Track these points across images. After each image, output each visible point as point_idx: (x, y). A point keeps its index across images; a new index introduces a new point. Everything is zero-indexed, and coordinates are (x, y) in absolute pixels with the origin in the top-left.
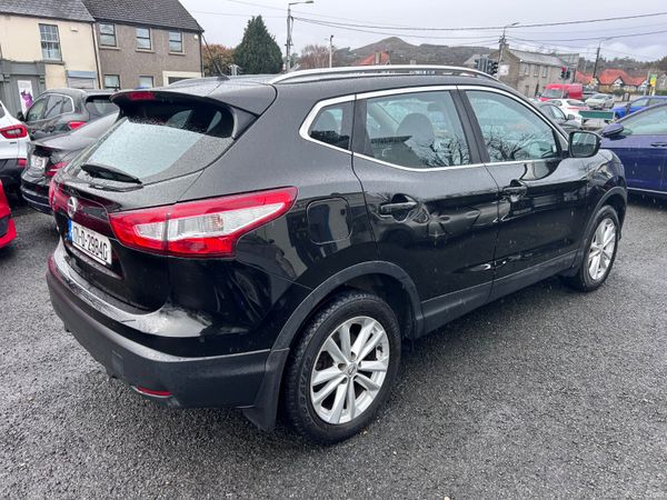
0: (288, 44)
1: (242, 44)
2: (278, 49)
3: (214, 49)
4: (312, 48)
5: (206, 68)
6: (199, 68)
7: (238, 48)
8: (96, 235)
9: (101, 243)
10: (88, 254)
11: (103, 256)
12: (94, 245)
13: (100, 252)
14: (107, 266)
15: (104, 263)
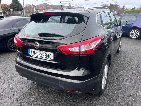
0: (23, 4)
1: (12, 4)
2: (21, 5)
3: (4, 5)
4: (27, 5)
5: (3, 9)
6: (1, 9)
7: (10, 5)
8: (46, 52)
9: (48, 54)
10: (40, 58)
11: (49, 58)
12: (44, 55)
13: (47, 57)
14: (51, 60)
15: (50, 60)
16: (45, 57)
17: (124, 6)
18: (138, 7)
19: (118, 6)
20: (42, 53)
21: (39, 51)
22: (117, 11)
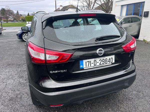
8: (106, 57)
9: (110, 58)
10: (99, 66)
11: (110, 63)
12: (104, 62)
13: (108, 62)
14: (113, 64)
15: (111, 64)
16: (105, 64)
17: (18, 11)
18: (31, 13)
19: (12, 11)
20: (102, 59)
21: (98, 58)
22: (12, 17)
